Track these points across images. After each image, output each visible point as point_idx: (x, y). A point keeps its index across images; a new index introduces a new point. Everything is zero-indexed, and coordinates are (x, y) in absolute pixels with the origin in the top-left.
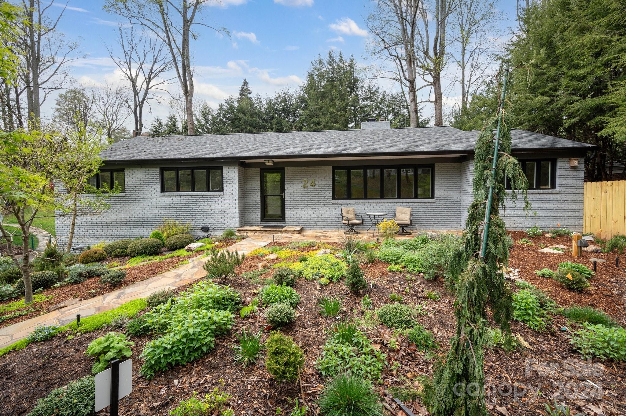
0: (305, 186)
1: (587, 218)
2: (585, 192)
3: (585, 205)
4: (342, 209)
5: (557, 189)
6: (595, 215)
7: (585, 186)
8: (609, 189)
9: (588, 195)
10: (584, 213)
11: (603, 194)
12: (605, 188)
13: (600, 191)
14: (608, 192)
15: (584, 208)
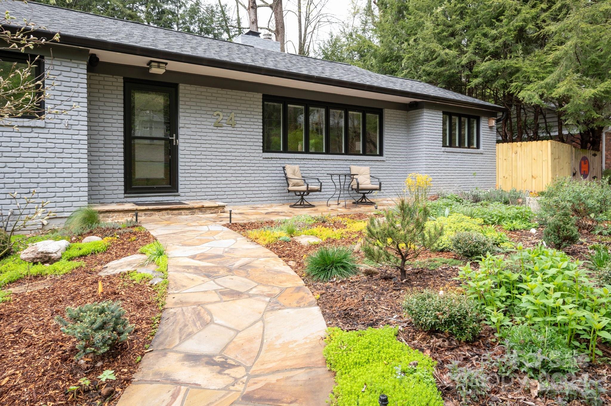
0: (218, 125)
1: (500, 180)
2: (497, 153)
3: (497, 167)
4: (284, 168)
5: (481, 150)
6: (506, 176)
7: (497, 147)
8: (519, 150)
9: (501, 156)
10: (497, 175)
11: (514, 154)
12: (515, 149)
13: (511, 152)
14: (518, 153)
15: (497, 170)
